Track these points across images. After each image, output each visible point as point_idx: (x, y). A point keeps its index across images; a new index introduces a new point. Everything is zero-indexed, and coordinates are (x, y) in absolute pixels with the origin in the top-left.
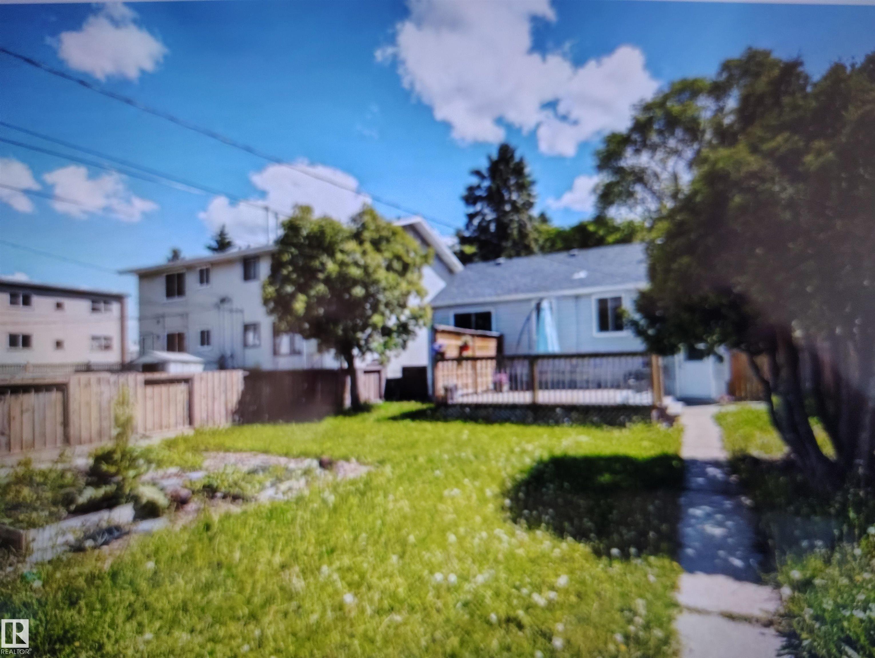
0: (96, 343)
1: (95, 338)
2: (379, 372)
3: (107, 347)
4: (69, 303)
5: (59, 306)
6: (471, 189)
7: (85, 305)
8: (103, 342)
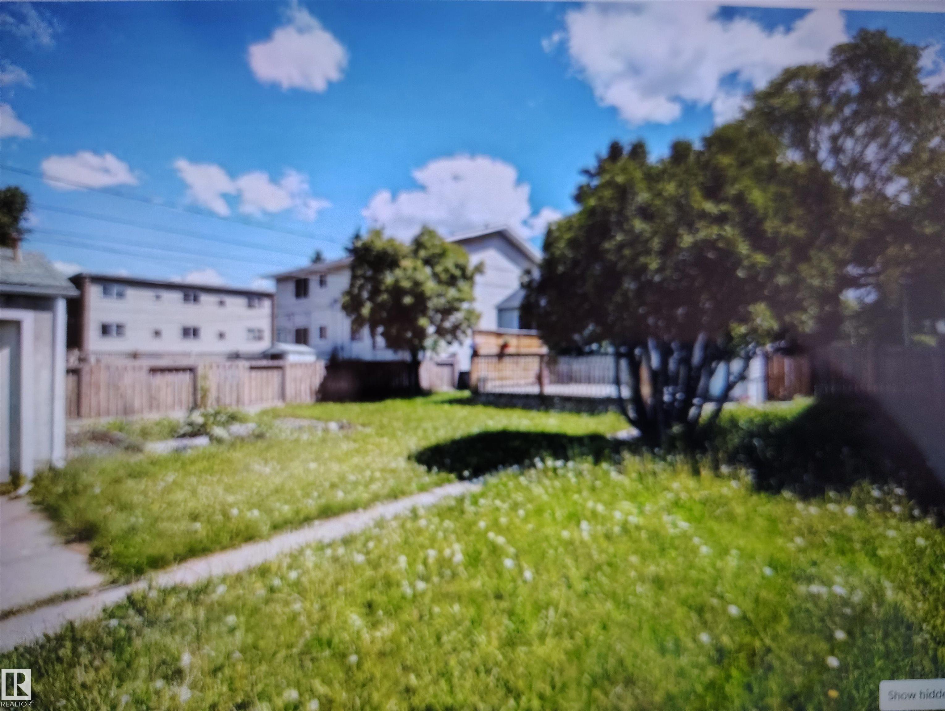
0: (251, 335)
1: (250, 331)
2: (451, 365)
3: (260, 338)
4: (230, 300)
5: (222, 303)
6: (581, 188)
7: (241, 301)
8: (257, 334)
